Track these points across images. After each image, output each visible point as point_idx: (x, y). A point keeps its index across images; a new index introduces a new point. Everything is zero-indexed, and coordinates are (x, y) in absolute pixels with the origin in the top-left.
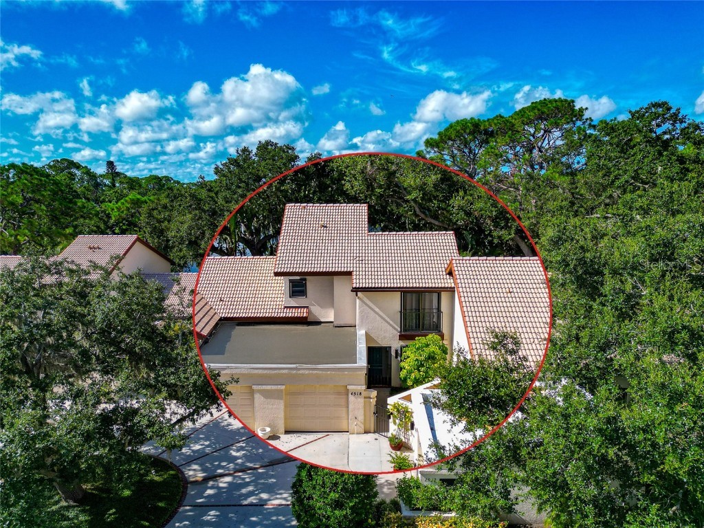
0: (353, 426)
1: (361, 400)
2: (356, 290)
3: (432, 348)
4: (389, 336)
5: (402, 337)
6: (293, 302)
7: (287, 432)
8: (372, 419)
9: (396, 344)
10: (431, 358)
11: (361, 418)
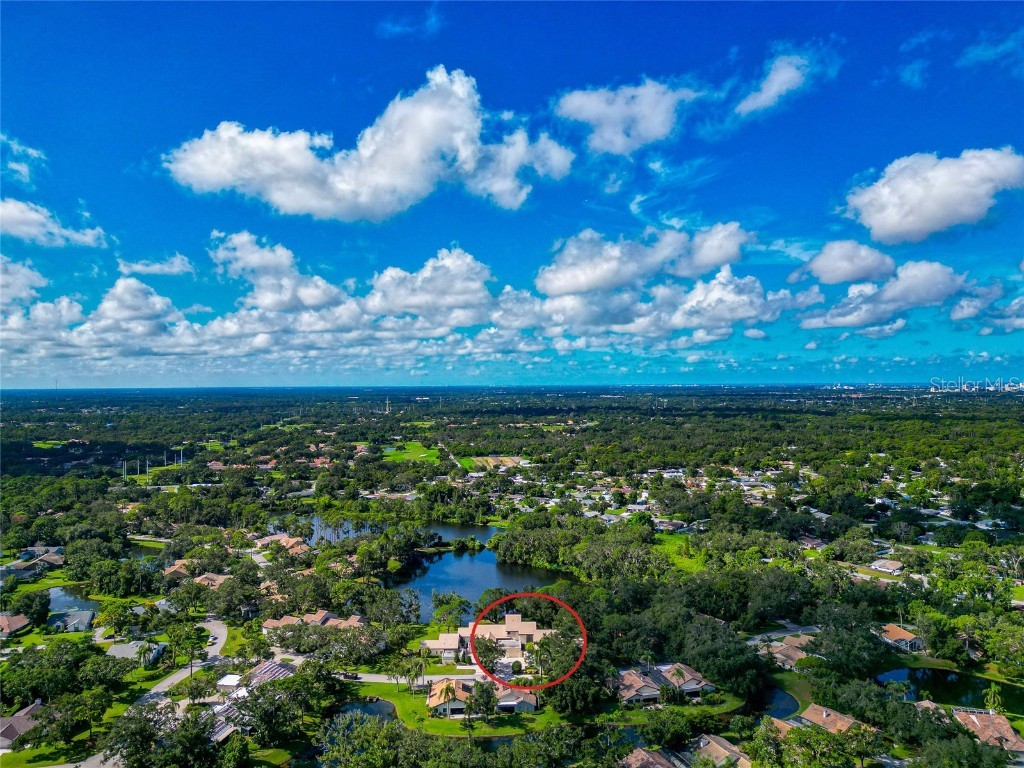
2: (518, 635)
3: (530, 644)
4: (524, 642)
9: (526, 643)
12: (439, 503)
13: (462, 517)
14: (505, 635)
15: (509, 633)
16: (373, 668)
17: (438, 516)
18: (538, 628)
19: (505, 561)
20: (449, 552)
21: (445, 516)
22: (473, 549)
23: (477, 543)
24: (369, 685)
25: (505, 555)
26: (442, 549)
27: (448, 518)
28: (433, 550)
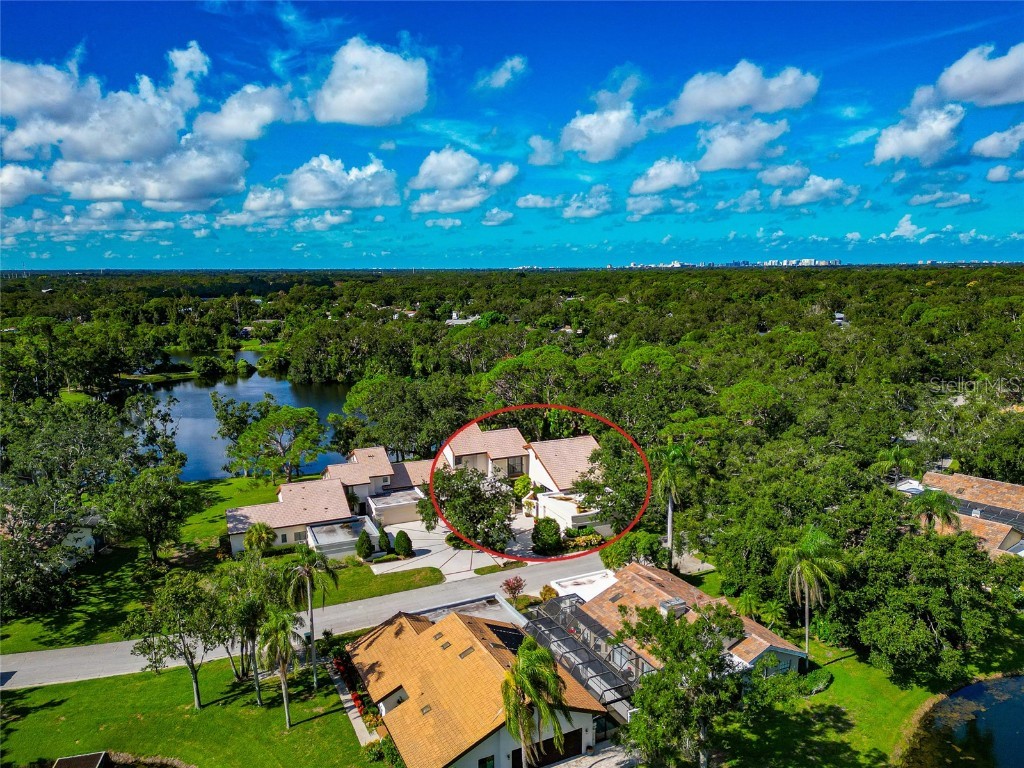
5: (509, 477)
12: (144, 324)
13: (192, 340)
16: (62, 621)
19: (310, 381)
20: (186, 380)
22: (235, 373)
23: (241, 362)
24: (54, 699)
26: (174, 376)
28: (156, 377)
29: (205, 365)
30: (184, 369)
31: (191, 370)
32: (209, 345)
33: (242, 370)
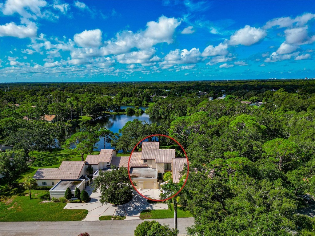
0: (155, 188)
1: (156, 184)
2: (156, 163)
3: (169, 174)
4: (162, 171)
5: (164, 171)
6: (144, 163)
7: (144, 189)
8: (158, 187)
9: (163, 172)
10: (169, 176)
11: (156, 187)
13: (135, 102)
14: (141, 163)
15: (145, 161)
17: (125, 102)
18: (178, 156)
19: (154, 117)
20: (124, 114)
21: (128, 102)
22: (138, 113)
23: (140, 110)
25: (154, 114)
26: (120, 113)
27: (129, 103)
29: (129, 110)
30: (124, 111)
31: (125, 111)
32: (140, 103)
33: (140, 112)
